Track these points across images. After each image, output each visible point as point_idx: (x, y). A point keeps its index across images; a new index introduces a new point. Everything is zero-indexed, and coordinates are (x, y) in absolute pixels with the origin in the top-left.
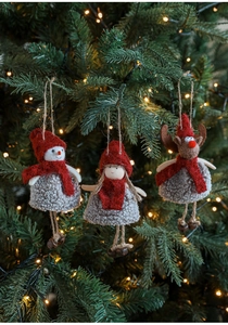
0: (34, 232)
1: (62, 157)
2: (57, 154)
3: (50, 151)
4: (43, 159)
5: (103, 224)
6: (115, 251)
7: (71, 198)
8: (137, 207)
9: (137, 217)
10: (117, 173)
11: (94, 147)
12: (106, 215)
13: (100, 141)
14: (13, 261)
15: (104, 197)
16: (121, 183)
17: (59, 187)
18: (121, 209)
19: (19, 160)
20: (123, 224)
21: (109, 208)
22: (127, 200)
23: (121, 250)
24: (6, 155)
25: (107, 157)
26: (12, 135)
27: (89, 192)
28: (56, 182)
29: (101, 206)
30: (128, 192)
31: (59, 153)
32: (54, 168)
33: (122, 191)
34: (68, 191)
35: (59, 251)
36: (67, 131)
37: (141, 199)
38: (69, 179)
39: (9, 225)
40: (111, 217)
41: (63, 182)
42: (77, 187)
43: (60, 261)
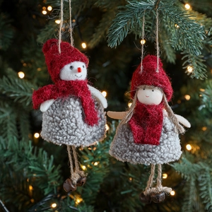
0: (51, 168)
1: (83, 76)
2: (76, 71)
3: (67, 67)
4: (58, 77)
5: (134, 162)
6: (149, 196)
7: (94, 128)
8: (178, 141)
9: (178, 153)
10: (153, 96)
11: (123, 66)
12: (139, 151)
13: (129, 60)
14: (25, 201)
15: (136, 128)
16: (158, 109)
17: (78, 114)
18: (158, 144)
19: (35, 81)
20: (160, 162)
21: (143, 142)
22: (166, 132)
23: (157, 194)
24: (21, 75)
25: (140, 76)
26: (26, 51)
27: (117, 120)
28: (74, 108)
29: (132, 139)
30: (167, 122)
31: (79, 70)
32: (73, 89)
33: (160, 120)
34: (90, 118)
35: (80, 191)
36: (91, 45)
37: (183, 130)
38: (92, 104)
39: (21, 159)
40: (145, 154)
41: (84, 108)
42: (101, 114)
43: (81, 203)
